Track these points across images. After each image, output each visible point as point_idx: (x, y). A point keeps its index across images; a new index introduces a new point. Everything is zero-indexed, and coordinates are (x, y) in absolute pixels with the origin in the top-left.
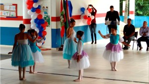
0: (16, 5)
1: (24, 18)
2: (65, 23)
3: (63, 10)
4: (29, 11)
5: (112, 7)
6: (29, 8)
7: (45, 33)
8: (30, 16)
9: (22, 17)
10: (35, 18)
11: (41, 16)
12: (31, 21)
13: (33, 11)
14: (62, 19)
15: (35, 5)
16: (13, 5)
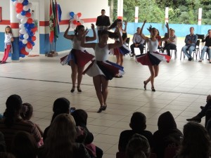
0: (1, 8)
1: (11, 22)
2: (55, 28)
3: (53, 14)
4: (18, 15)
5: (103, 11)
6: (18, 12)
7: (35, 38)
8: (20, 20)
9: (9, 21)
10: (25, 22)
11: (31, 19)
12: (20, 26)
13: (23, 14)
14: (51, 24)
15: (25, 8)
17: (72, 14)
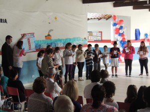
0: (101, 32)
1: (112, 40)
4: (117, 36)
6: (116, 33)
10: (121, 39)
11: (124, 38)
12: (118, 42)
13: (119, 35)
15: (121, 31)
16: (100, 32)
17: (146, 35)
